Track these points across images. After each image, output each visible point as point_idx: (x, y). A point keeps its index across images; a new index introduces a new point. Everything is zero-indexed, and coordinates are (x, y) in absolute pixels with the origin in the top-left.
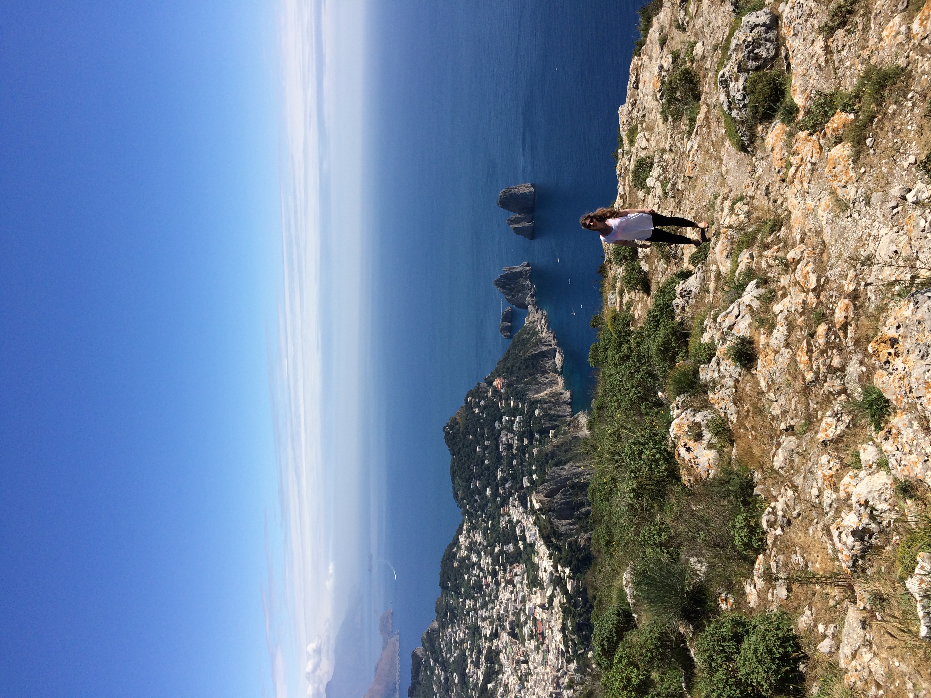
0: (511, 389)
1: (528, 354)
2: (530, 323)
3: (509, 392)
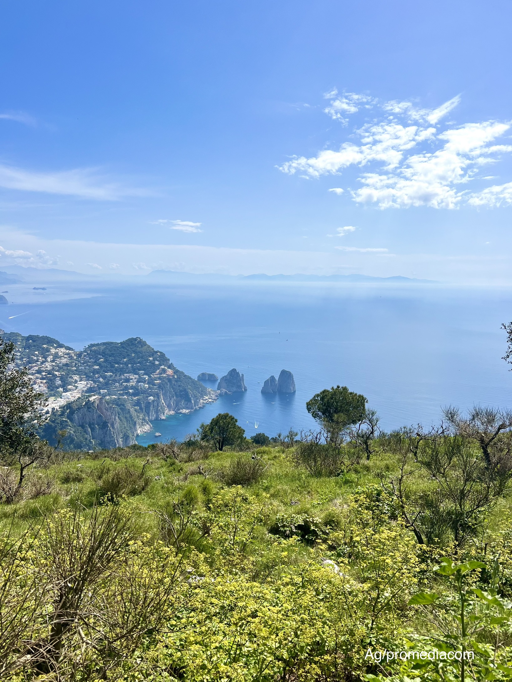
0: (166, 381)
1: (189, 391)
2: (209, 392)
3: (164, 380)
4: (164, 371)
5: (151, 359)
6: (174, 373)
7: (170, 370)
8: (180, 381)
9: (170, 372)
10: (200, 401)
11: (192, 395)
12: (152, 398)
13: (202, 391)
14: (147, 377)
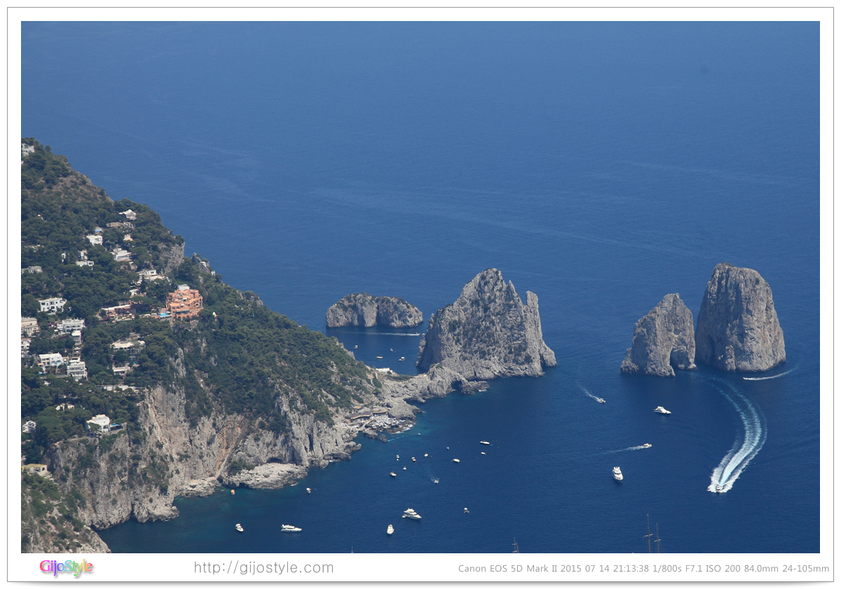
0: (168, 340)
1: (279, 384)
2: (377, 383)
3: (159, 335)
4: (160, 294)
5: (95, 240)
6: (208, 302)
7: (183, 288)
8: (233, 339)
9: (185, 299)
10: (331, 424)
11: (292, 403)
12: (102, 421)
13: (344, 379)
14: (76, 326)
